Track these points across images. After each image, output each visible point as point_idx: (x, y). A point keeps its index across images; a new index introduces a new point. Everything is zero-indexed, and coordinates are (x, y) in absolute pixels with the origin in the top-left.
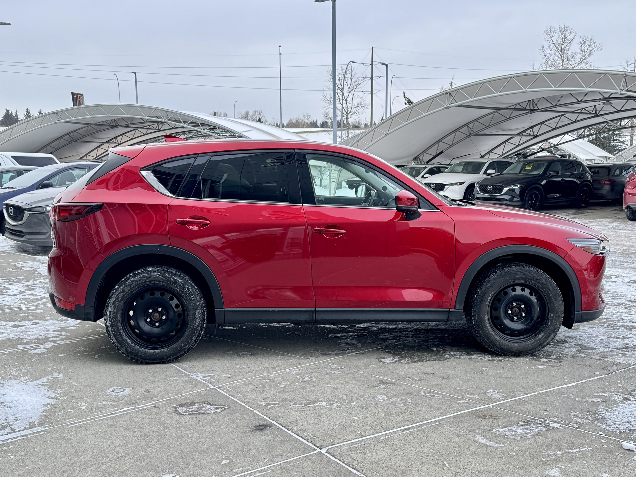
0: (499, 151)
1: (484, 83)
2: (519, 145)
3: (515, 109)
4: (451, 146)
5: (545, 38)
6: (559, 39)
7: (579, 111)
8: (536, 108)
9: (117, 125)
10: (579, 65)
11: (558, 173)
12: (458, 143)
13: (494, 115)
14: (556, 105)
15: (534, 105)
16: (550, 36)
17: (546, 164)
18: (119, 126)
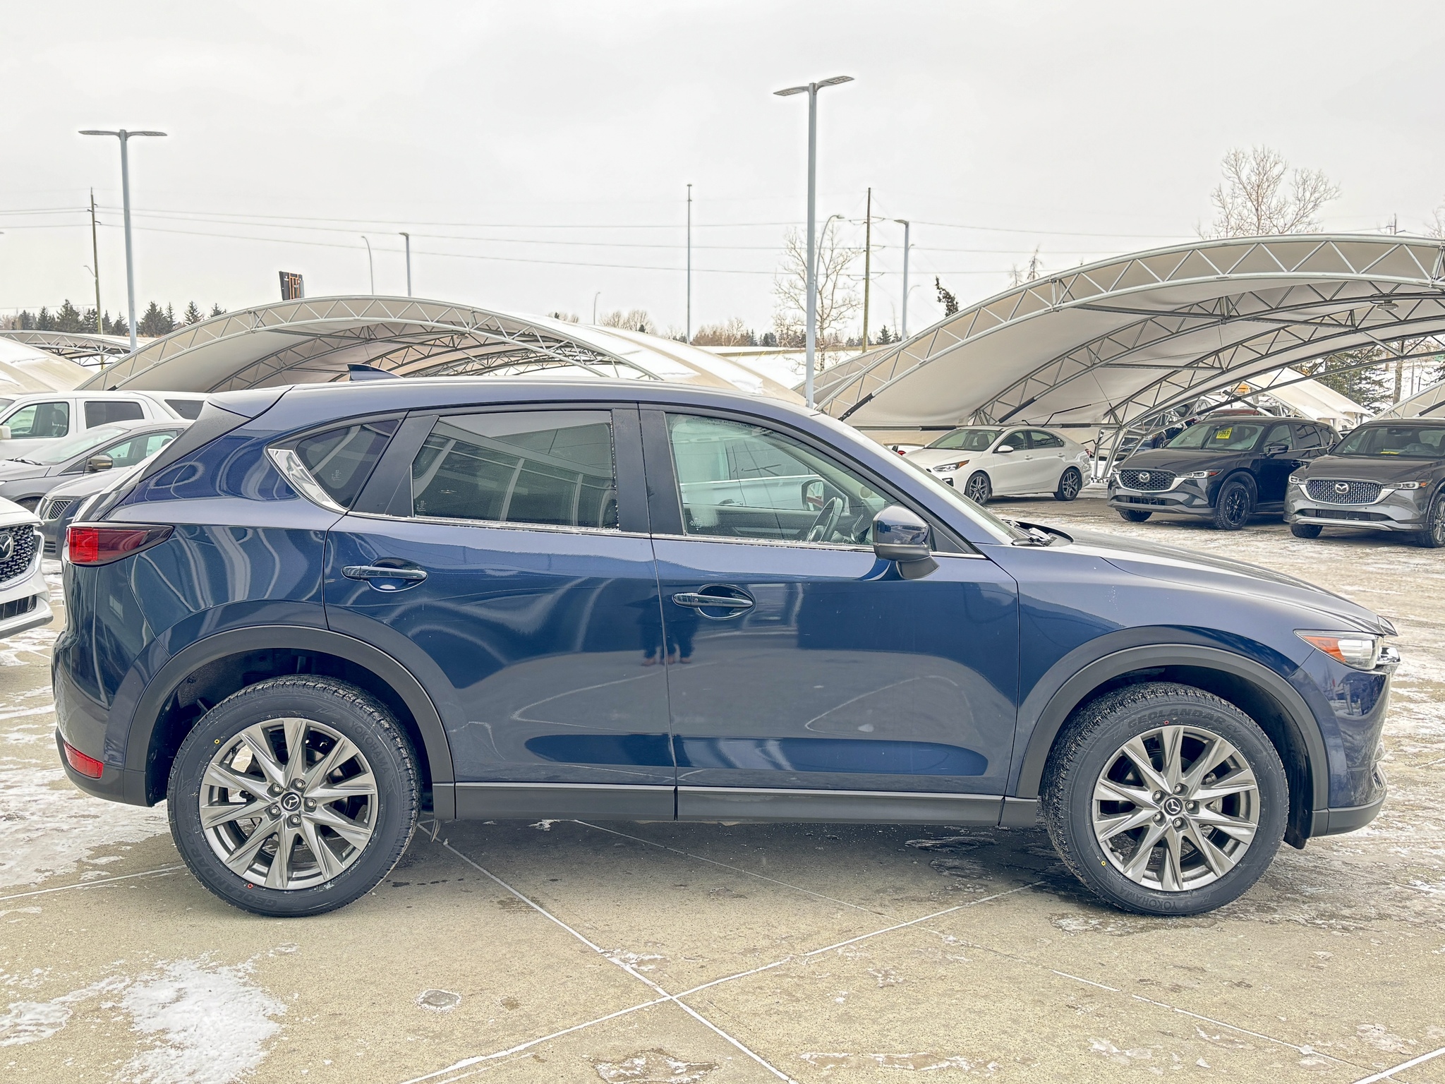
1: (1134, 260)
2: (1190, 386)
4: (1052, 388)
5: (1224, 170)
6: (1252, 174)
7: (1318, 321)
8: (1234, 313)
9: (373, 337)
10: (1293, 227)
11: (1287, 448)
12: (1066, 381)
13: (1145, 325)
14: (1277, 308)
15: (1231, 307)
16: (1234, 170)
17: (1261, 429)
18: (377, 339)
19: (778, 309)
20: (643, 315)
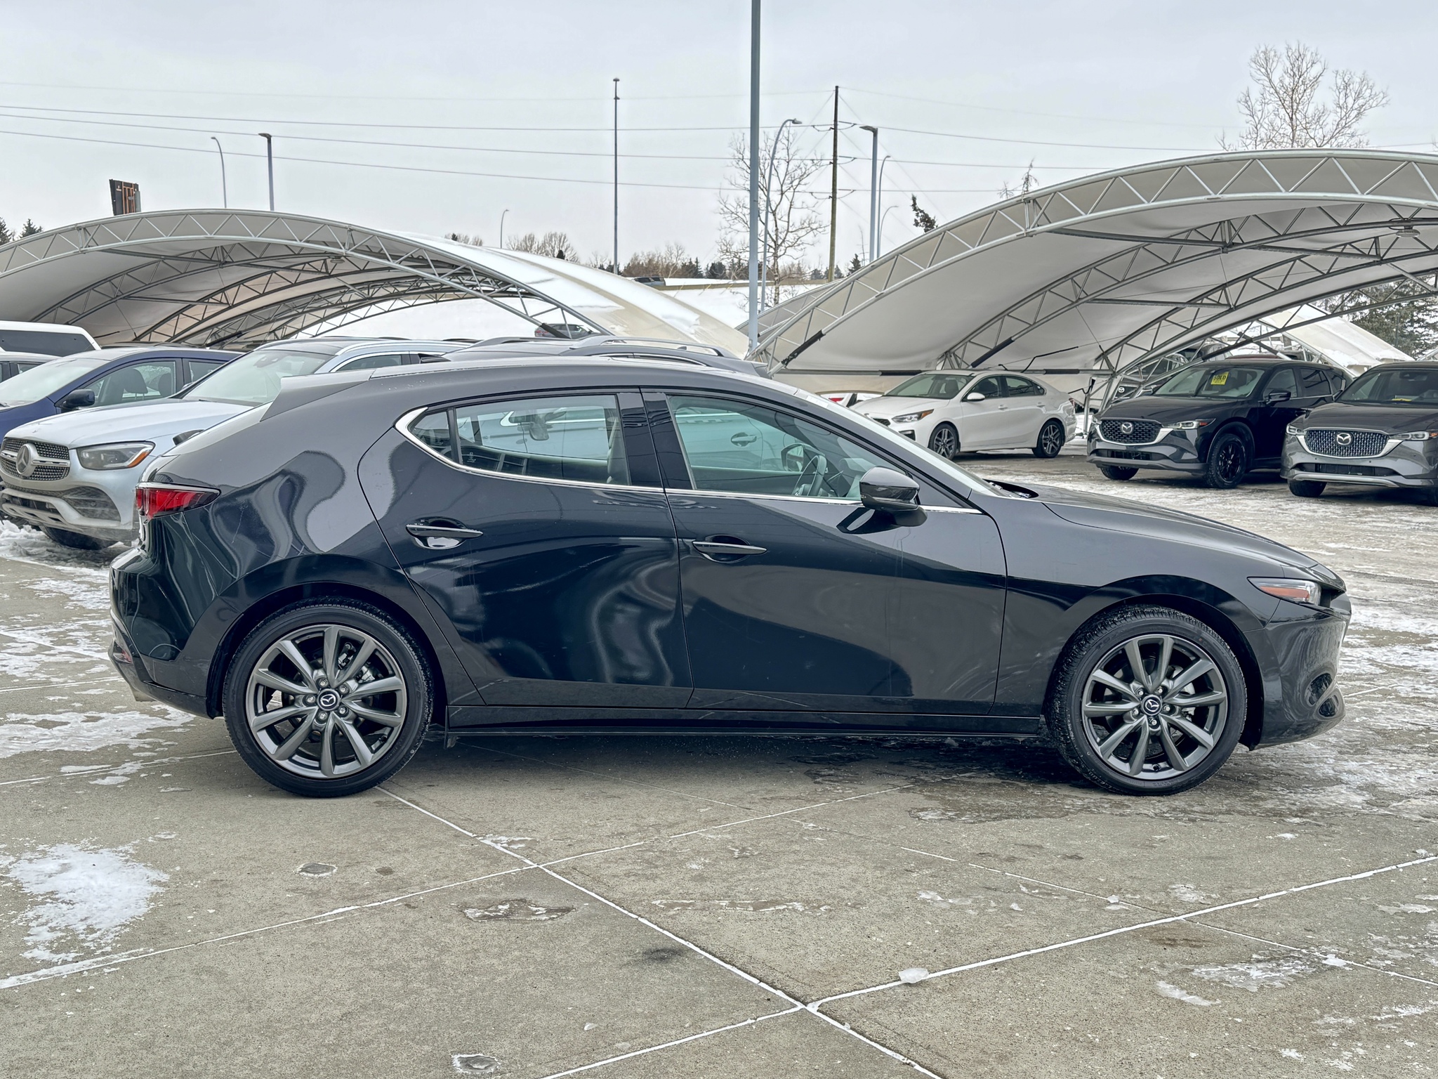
0: (1145, 341)
1: (1116, 177)
2: (1192, 327)
3: (1186, 241)
4: (1032, 326)
5: (1254, 73)
6: (1286, 76)
7: (1338, 250)
8: (1237, 240)
9: (228, 260)
10: (1333, 140)
11: (1289, 395)
12: (1048, 319)
13: (1136, 254)
14: (1285, 235)
15: (1233, 232)
16: (1263, 70)
17: (1260, 373)
18: (233, 262)
19: (723, 231)
20: (562, 239)
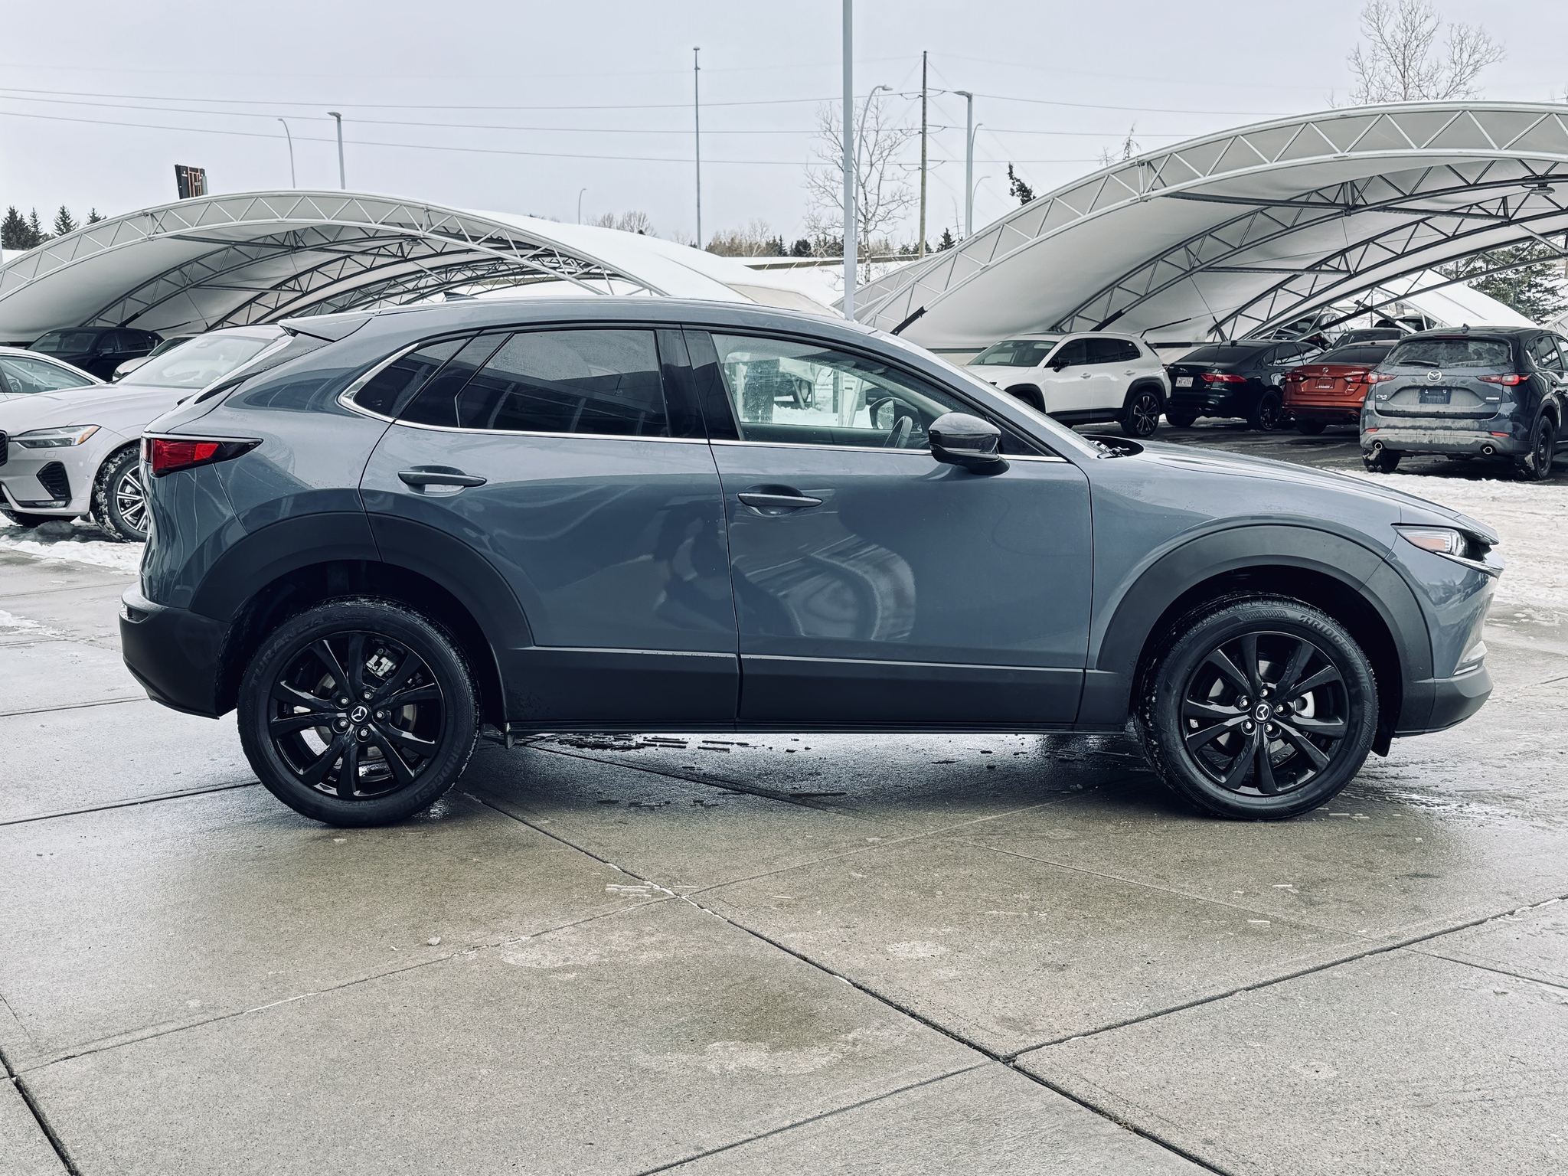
0: (1261, 311)
1: (1237, 136)
2: (1310, 295)
3: (1307, 204)
4: (1143, 298)
6: (1397, 31)
7: (1465, 211)
8: (1360, 202)
9: (301, 244)
12: (1160, 289)
13: (1253, 219)
14: (1411, 195)
16: (1375, 25)
18: (306, 247)
19: (811, 206)
20: (642, 219)
